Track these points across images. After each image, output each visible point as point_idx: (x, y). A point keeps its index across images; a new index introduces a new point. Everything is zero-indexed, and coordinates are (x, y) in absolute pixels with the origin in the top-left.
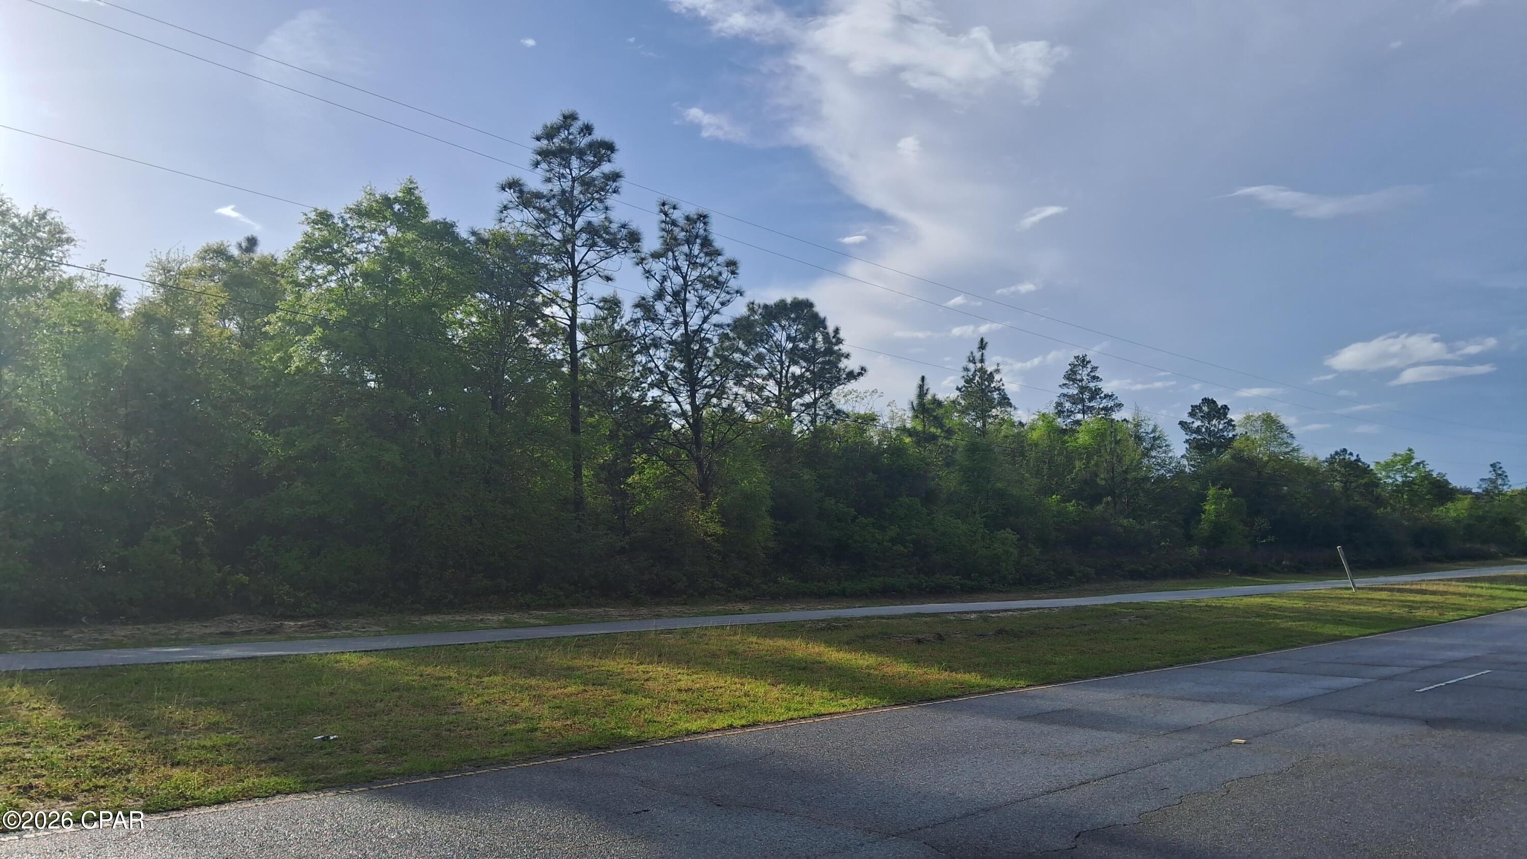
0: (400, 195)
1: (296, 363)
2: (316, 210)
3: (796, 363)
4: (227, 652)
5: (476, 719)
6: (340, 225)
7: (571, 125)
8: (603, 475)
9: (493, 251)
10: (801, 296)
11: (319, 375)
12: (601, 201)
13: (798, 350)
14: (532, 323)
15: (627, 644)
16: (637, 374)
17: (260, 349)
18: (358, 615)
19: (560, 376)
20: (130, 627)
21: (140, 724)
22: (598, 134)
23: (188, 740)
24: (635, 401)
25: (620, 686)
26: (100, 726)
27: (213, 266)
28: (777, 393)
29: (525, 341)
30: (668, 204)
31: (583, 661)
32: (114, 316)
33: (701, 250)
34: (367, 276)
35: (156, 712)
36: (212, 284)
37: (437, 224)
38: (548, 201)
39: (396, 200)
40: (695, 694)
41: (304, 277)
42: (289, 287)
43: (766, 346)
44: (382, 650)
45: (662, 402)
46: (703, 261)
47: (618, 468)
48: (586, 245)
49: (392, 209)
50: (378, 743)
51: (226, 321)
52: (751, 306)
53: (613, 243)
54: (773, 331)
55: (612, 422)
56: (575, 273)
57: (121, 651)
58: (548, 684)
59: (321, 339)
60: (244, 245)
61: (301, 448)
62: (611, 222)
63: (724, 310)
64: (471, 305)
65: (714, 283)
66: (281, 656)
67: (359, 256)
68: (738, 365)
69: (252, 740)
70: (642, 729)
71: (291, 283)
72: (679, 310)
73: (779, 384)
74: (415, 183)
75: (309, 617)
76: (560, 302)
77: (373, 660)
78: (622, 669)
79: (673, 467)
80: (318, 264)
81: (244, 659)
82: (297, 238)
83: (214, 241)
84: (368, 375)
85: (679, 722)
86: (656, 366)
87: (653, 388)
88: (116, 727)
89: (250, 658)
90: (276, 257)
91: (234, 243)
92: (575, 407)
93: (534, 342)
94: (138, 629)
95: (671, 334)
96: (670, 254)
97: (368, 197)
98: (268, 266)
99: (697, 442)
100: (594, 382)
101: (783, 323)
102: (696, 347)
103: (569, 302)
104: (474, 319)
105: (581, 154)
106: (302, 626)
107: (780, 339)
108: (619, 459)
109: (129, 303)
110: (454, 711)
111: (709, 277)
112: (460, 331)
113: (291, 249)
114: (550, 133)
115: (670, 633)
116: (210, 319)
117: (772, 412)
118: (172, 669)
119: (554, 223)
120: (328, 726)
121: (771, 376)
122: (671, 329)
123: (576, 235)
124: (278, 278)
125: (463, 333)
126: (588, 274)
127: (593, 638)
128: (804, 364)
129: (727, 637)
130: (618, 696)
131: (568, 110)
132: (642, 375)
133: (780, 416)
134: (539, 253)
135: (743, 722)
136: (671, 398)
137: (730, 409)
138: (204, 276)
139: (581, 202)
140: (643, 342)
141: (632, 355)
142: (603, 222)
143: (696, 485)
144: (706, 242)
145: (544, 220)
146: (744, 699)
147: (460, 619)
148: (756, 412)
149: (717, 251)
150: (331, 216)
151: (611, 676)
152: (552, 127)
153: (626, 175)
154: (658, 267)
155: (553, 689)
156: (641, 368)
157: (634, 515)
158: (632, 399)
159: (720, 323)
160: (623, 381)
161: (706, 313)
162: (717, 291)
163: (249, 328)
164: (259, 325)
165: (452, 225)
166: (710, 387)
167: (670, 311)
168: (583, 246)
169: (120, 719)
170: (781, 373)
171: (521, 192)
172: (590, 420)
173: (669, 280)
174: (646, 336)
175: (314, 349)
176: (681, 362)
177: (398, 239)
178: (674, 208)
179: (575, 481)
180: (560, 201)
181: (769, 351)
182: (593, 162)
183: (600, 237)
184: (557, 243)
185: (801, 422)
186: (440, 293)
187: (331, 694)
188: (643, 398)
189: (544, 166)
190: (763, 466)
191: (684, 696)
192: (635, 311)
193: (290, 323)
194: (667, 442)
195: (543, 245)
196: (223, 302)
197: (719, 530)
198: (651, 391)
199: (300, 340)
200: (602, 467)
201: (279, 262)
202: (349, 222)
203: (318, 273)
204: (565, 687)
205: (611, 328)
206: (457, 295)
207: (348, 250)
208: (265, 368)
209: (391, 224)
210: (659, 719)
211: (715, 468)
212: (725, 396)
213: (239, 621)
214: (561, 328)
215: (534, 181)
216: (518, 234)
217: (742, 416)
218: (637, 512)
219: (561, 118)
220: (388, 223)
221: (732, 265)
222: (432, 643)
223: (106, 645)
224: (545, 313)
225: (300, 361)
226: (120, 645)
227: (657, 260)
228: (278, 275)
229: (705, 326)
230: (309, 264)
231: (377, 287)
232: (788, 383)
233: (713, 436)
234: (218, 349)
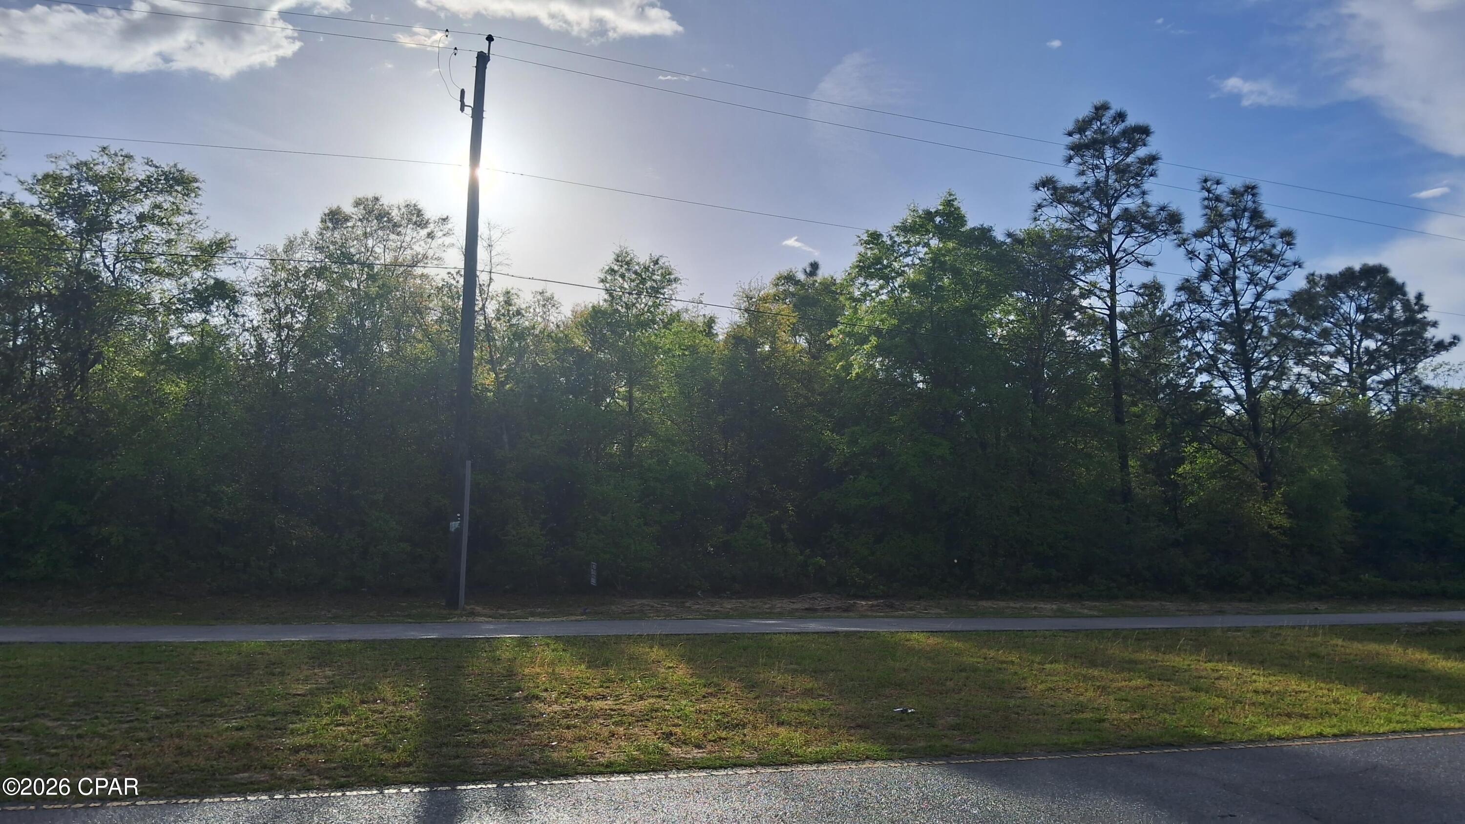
0: (941, 208)
1: (856, 370)
2: (868, 231)
3: (1370, 336)
4: (813, 626)
5: (1042, 705)
6: (889, 242)
7: (1103, 115)
8: (1152, 465)
9: (1029, 250)
10: (1372, 261)
11: (874, 379)
12: (1137, 186)
13: (1372, 322)
14: (1069, 316)
15: (1191, 640)
16: (1183, 360)
17: (825, 359)
18: (920, 598)
19: (1100, 367)
20: (734, 601)
21: (752, 686)
22: (1132, 120)
23: (788, 703)
24: (1182, 389)
25: (1188, 683)
26: (719, 685)
27: (785, 290)
28: (1347, 371)
29: (1063, 334)
30: (1210, 180)
31: (1147, 655)
32: (711, 339)
33: (1250, 224)
34: (914, 286)
35: (762, 676)
36: (785, 306)
37: (976, 230)
38: (1082, 194)
39: (937, 213)
40: (1275, 698)
41: (859, 293)
42: (847, 303)
43: (1332, 320)
44: (947, 632)
45: (1212, 387)
46: (1253, 234)
47: (1166, 458)
48: (1122, 233)
49: (934, 221)
50: (951, 720)
51: (797, 337)
52: (1311, 278)
53: (1152, 227)
54: (1339, 303)
55: (1158, 411)
56: (1113, 262)
57: (730, 621)
58: (1111, 676)
59: (876, 347)
60: (808, 270)
61: (863, 445)
62: (1148, 206)
63: (1280, 285)
64: (1009, 305)
65: (1268, 257)
66: (859, 632)
67: (906, 269)
68: (1299, 343)
69: (841, 707)
70: (1218, 730)
71: (849, 299)
72: (1228, 289)
73: (1349, 361)
74: (954, 195)
75: (876, 597)
76: (1098, 293)
77: (940, 640)
78: (1189, 665)
79: (1228, 455)
80: (871, 280)
81: (828, 633)
82: (853, 259)
83: (784, 270)
84: (917, 376)
85: (1259, 726)
86: (1205, 350)
87: (1201, 374)
88: (732, 686)
89: (833, 633)
90: (834, 278)
91: (800, 269)
92: (1118, 397)
93: (1071, 335)
94: (740, 602)
95: (1220, 315)
96: (1215, 232)
97: (912, 214)
98: (829, 286)
99: (1256, 428)
100: (1137, 370)
101: (1351, 293)
102: (1248, 327)
103: (1108, 292)
104: (1012, 317)
105: (1114, 142)
106: (872, 606)
107: (1348, 310)
108: (1167, 448)
109: (722, 329)
110: (1020, 695)
111: (1261, 250)
112: (999, 330)
113: (848, 269)
114: (1081, 127)
115: (1239, 631)
116: (784, 336)
117: (1344, 392)
118: (771, 639)
119: (1089, 215)
120: (905, 700)
121: (1338, 353)
122: (1220, 310)
123: (1112, 224)
124: (837, 296)
125: (1002, 331)
126: (1126, 261)
127: (1154, 632)
128: (1380, 337)
129: (1305, 638)
130: (1188, 694)
131: (1100, 102)
132: (1188, 361)
133: (1354, 396)
134: (1075, 247)
135: (1335, 731)
136: (1223, 383)
137: (1292, 391)
138: (778, 300)
139: (1116, 190)
140: (1189, 326)
141: (1178, 340)
142: (1140, 207)
143: (1256, 475)
144: (1256, 215)
145: (1079, 213)
146: (1333, 706)
147: (1014, 605)
148: (1323, 393)
149: (1269, 222)
150: (881, 235)
151: (1177, 672)
152: (1083, 121)
153: (1163, 157)
154: (1202, 246)
155: (1120, 681)
156: (1186, 353)
157: (1186, 506)
158: (1179, 386)
159: (1276, 298)
160: (1167, 368)
161: (1259, 289)
162: (1271, 264)
163: (815, 341)
164: (823, 338)
165: (990, 230)
166: (1267, 368)
167: (1218, 291)
168: (1119, 234)
169: (735, 680)
170: (1351, 349)
171: (1055, 189)
172: (1134, 409)
173: (1215, 259)
174: (1193, 319)
175: (870, 356)
176: (1233, 344)
177: (939, 249)
178: (1218, 183)
179: (1121, 471)
180: (1094, 193)
181: (1335, 324)
182: (1127, 148)
183: (1138, 222)
184: (1093, 235)
185: (1379, 402)
186: (980, 295)
187: (906, 670)
188: (1190, 384)
189: (1077, 160)
190: (1336, 452)
191: (1261, 698)
192: (1179, 294)
193: (849, 335)
194: (1221, 430)
195: (1079, 238)
196: (795, 321)
197: (1285, 522)
198: (1200, 376)
199: (858, 349)
200: (1151, 457)
201: (838, 281)
202: (896, 239)
203: (871, 288)
204: (1130, 680)
205: (1152, 314)
206: (995, 295)
207: (896, 265)
208: (830, 376)
209: (933, 236)
210: (1236, 720)
211: (1278, 455)
212: (1284, 377)
213: (819, 599)
214: (1100, 318)
215: (1068, 177)
216: (1053, 231)
217: (1308, 399)
218: (1190, 504)
219: (1093, 110)
220: (931, 235)
221: (1287, 236)
222: (992, 628)
223: (717, 616)
224: (1084, 305)
225: (859, 368)
226: (727, 616)
227: (1201, 239)
228: (837, 294)
229: (1259, 304)
230: (863, 281)
231: (923, 296)
232: (1360, 358)
233: (1273, 421)
234: (792, 362)
